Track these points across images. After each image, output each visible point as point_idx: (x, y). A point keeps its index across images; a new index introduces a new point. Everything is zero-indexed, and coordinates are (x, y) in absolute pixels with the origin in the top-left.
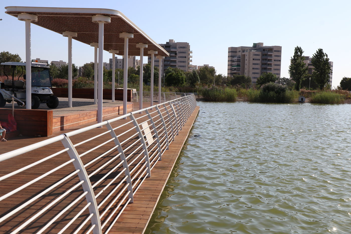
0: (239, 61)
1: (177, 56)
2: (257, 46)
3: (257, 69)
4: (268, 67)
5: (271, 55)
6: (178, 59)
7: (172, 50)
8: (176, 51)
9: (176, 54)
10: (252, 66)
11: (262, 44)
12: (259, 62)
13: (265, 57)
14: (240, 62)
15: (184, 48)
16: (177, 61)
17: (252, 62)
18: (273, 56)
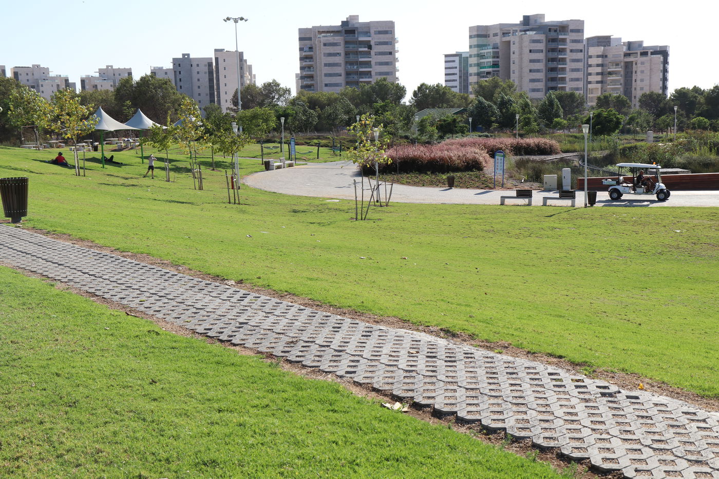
0: (496, 55)
1: (373, 52)
2: (532, 22)
3: (538, 71)
4: (560, 66)
5: (564, 41)
6: (374, 59)
7: (361, 39)
8: (370, 41)
9: (370, 47)
10: (527, 66)
11: (543, 16)
12: (541, 56)
13: (553, 45)
14: (498, 57)
15: (386, 32)
16: (373, 63)
17: (527, 56)
18: (568, 41)
